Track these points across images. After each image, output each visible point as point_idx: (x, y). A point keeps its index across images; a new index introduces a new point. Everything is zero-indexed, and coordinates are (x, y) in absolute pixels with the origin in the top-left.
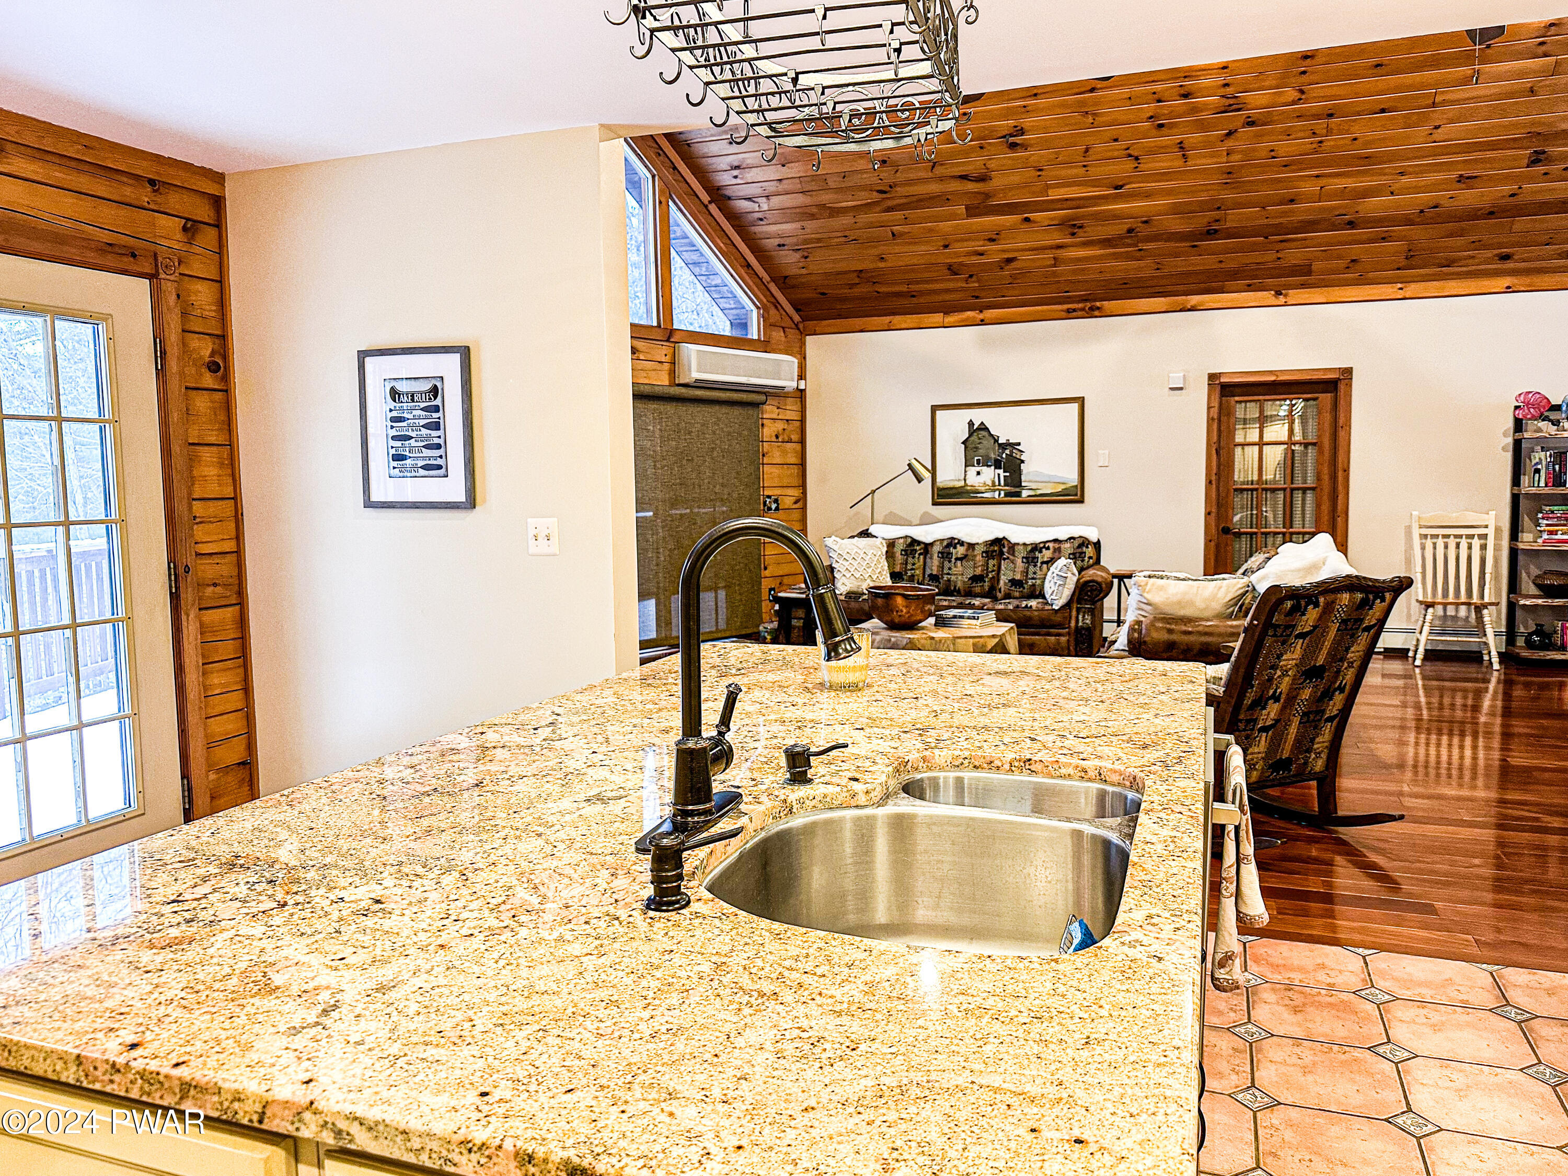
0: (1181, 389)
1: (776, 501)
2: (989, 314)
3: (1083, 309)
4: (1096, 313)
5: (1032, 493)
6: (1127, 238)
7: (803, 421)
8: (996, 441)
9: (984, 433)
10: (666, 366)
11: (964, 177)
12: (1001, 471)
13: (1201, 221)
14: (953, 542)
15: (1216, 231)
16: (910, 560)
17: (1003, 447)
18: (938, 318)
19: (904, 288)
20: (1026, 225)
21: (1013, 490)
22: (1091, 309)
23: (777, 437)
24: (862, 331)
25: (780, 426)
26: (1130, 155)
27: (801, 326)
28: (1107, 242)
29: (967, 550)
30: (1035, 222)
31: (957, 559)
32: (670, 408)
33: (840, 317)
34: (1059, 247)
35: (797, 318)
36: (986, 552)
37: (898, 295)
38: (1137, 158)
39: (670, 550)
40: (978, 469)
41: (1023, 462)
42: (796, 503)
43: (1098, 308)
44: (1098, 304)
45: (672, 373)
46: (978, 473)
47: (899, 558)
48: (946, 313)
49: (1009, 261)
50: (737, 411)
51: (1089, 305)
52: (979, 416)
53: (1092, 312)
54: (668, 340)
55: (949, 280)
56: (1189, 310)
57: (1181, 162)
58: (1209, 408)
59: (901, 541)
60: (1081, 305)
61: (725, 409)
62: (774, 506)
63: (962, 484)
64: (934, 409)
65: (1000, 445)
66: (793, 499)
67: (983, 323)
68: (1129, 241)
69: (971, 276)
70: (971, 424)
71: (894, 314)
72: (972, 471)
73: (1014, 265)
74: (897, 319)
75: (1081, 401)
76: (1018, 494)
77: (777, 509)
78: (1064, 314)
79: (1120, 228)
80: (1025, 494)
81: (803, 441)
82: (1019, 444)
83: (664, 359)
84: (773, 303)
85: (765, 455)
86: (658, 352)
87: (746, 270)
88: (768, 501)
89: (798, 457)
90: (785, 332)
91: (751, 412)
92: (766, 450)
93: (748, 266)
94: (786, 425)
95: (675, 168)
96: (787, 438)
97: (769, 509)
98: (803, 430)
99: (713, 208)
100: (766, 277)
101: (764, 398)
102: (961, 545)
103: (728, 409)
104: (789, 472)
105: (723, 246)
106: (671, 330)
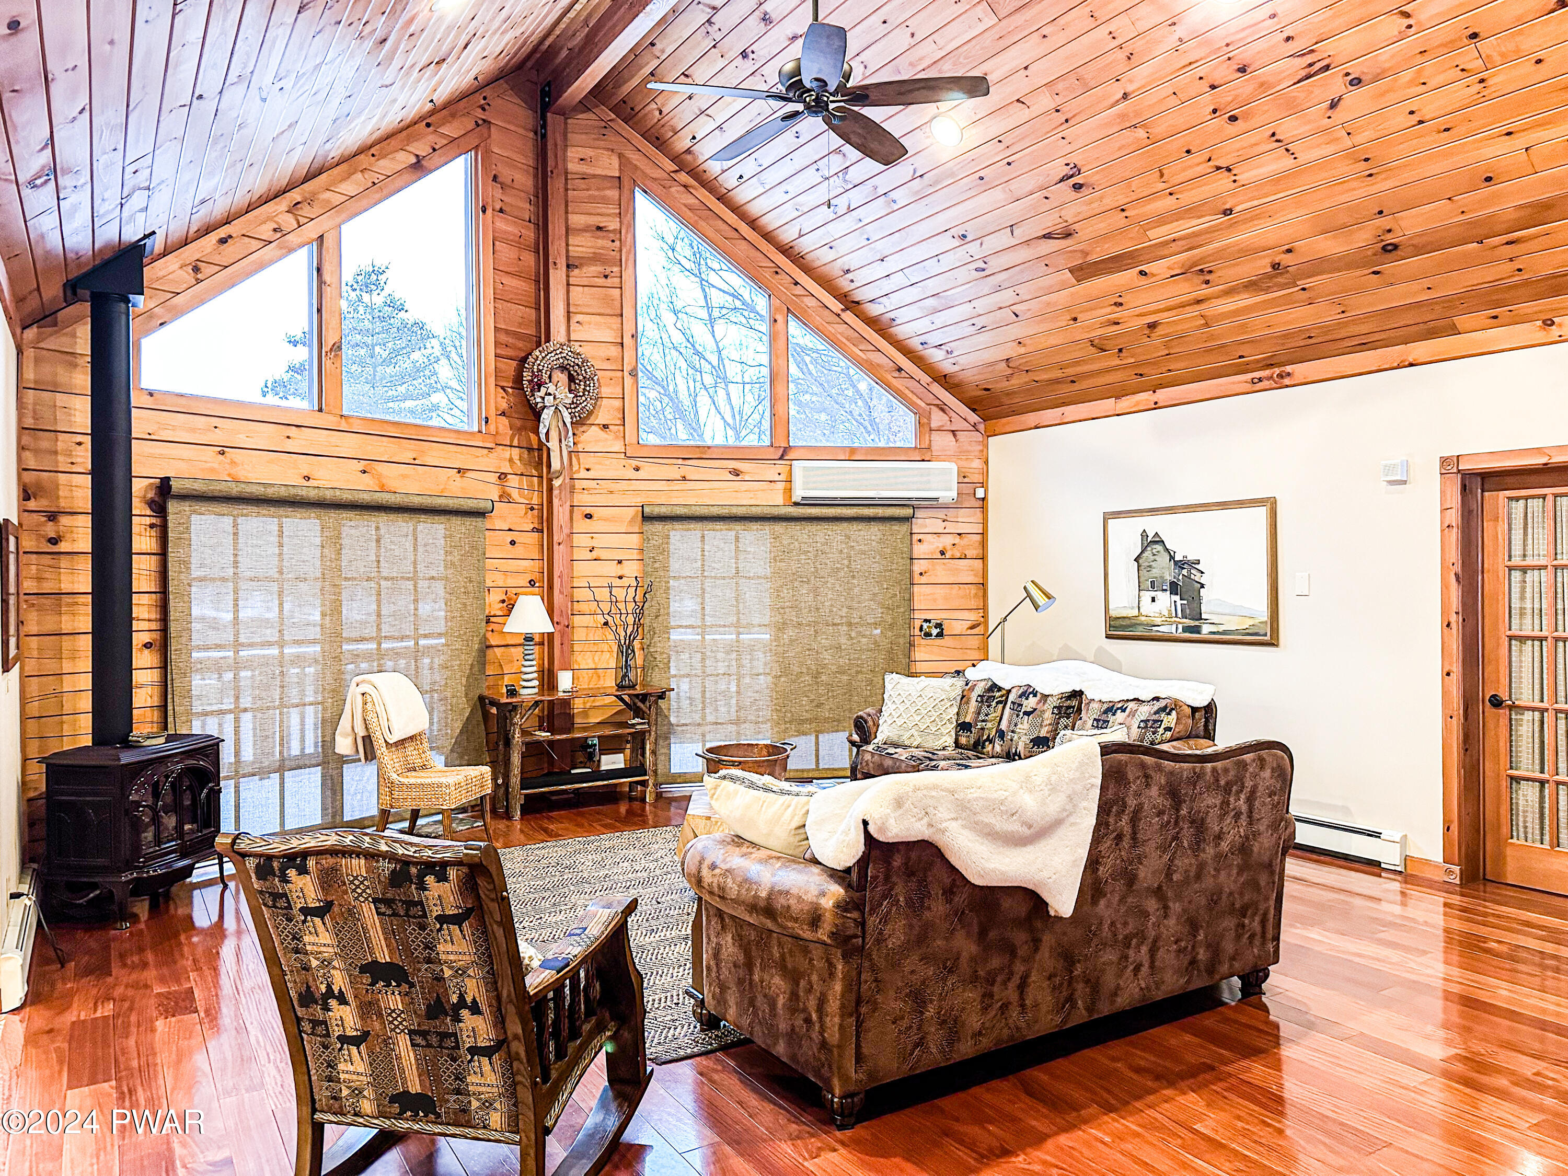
0: (1405, 482)
1: (938, 626)
2: (1163, 395)
3: (1270, 378)
4: (1287, 381)
5: (1214, 629)
6: (1275, 276)
7: (984, 534)
8: (1172, 558)
9: (1159, 547)
10: (781, 486)
11: (1047, 236)
12: (1177, 598)
13: (1363, 237)
14: (1028, 692)
15: (1396, 247)
16: (985, 709)
17: (1180, 565)
18: (1108, 404)
19: (1058, 374)
20: (1143, 281)
21: (1193, 623)
22: (1280, 376)
23: (942, 553)
24: (1036, 427)
25: (947, 541)
26: (1218, 168)
27: (981, 427)
28: (1252, 286)
29: (1040, 701)
30: (1153, 275)
31: (1026, 713)
32: (779, 528)
33: (1015, 413)
34: (1199, 302)
35: (974, 418)
36: (1059, 708)
37: (1057, 381)
38: (1229, 170)
39: (776, 677)
40: (1153, 594)
41: (1202, 586)
42: (972, 628)
43: (1289, 374)
44: (1288, 369)
45: (789, 491)
46: (1153, 600)
47: (973, 704)
48: (1118, 397)
49: (1152, 326)
50: (875, 530)
51: (1277, 371)
52: (1153, 525)
53: (1282, 381)
54: (781, 458)
55: (1099, 358)
56: (1411, 365)
57: (1289, 162)
58: (1444, 510)
59: (983, 683)
60: (1267, 373)
61: (855, 526)
62: (935, 632)
63: (1135, 613)
64: (1108, 516)
65: (1176, 563)
66: (969, 624)
67: (1156, 406)
68: (1280, 280)
69: (1120, 350)
70: (1144, 534)
71: (1064, 404)
72: (1147, 596)
73: (1160, 331)
74: (1071, 411)
75: (1271, 505)
76: (1197, 630)
77: (940, 635)
78: (1249, 387)
79: (1262, 265)
80: (1206, 629)
81: (983, 558)
82: (1198, 562)
83: (777, 478)
84: (937, 406)
85: (921, 574)
86: (771, 472)
87: (896, 374)
88: (925, 625)
89: (975, 575)
90: (955, 436)
91: (896, 528)
92: (922, 570)
93: (900, 369)
94: (957, 540)
95: (796, 283)
96: (958, 555)
97: (928, 635)
98: (984, 544)
99: (848, 316)
100: (926, 379)
101: (908, 512)
102: (1035, 695)
103: (861, 526)
104: (961, 593)
105: (860, 353)
106: (785, 448)
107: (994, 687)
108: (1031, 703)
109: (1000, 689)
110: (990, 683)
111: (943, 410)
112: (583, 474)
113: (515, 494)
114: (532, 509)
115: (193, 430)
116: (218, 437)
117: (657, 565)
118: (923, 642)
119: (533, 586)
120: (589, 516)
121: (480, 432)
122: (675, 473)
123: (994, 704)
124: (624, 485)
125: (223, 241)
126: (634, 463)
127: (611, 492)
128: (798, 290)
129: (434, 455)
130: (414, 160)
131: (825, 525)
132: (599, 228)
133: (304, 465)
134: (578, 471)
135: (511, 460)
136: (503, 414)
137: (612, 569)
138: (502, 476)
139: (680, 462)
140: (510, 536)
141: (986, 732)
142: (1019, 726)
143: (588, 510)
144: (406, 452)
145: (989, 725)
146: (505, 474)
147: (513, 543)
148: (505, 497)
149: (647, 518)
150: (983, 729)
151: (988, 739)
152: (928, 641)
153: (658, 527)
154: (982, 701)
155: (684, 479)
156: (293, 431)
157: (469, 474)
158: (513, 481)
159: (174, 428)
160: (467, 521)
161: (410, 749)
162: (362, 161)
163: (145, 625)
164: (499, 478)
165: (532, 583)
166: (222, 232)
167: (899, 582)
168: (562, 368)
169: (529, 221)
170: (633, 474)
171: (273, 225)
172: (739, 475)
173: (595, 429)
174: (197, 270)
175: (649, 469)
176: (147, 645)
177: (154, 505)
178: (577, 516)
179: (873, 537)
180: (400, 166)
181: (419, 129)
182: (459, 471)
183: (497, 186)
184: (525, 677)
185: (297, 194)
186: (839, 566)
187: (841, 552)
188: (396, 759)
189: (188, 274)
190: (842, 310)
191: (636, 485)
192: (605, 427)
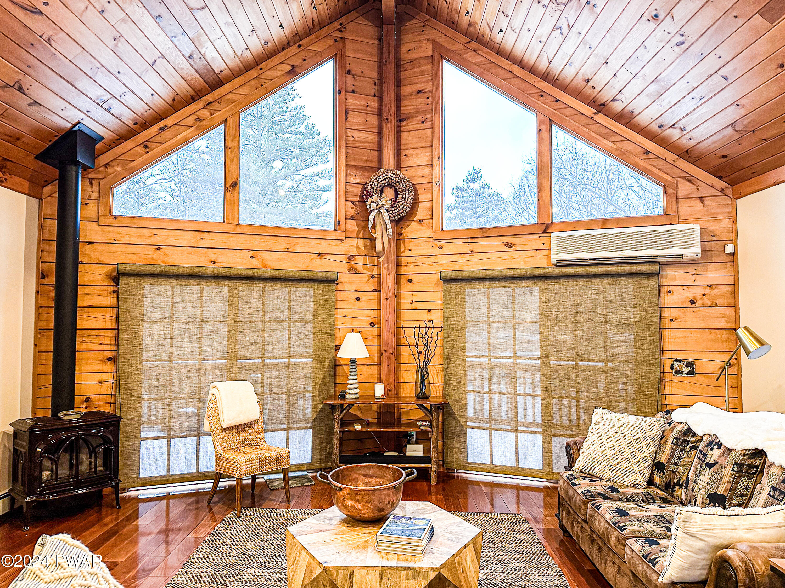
1: (689, 365)
7: (735, 285)
10: (542, 253)
23: (692, 302)
25: (697, 292)
27: (729, 191)
31: (708, 465)
35: (721, 184)
36: (740, 465)
39: (543, 398)
42: (722, 368)
45: (548, 256)
47: (670, 446)
50: (625, 283)
54: (544, 232)
59: (682, 426)
62: (686, 370)
66: (720, 364)
77: (691, 373)
81: (735, 306)
83: (542, 247)
84: (684, 178)
85: (672, 320)
86: (535, 242)
87: (645, 156)
88: (676, 364)
89: (727, 322)
90: (702, 201)
91: (645, 281)
92: (673, 316)
93: (647, 152)
94: (708, 291)
95: (557, 101)
96: (709, 303)
97: (679, 372)
98: (735, 293)
99: (600, 118)
100: (671, 157)
101: (655, 268)
102: (719, 448)
103: (613, 281)
104: (712, 336)
105: (611, 144)
106: (548, 224)
107: (689, 432)
108: (715, 454)
109: (694, 435)
110: (687, 427)
111: (689, 181)
112: (408, 253)
113: (360, 268)
114: (373, 277)
115: (141, 237)
116: (158, 240)
117: (452, 313)
118: (674, 378)
119: (373, 326)
120: (410, 281)
121: (335, 230)
122: (466, 248)
123: (687, 448)
124: (432, 259)
125: (162, 129)
126: (439, 243)
127: (424, 264)
128: (559, 105)
129: (300, 246)
130: (290, 68)
131: (580, 281)
132: (419, 92)
133: (212, 255)
134: (404, 252)
135: (357, 247)
136: (352, 218)
137: (425, 316)
138: (351, 257)
139: (469, 240)
140: (357, 295)
141: (677, 476)
142: (701, 477)
143: (410, 277)
144: (282, 244)
145: (680, 469)
146: (353, 256)
147: (358, 299)
148: (353, 270)
149: (446, 281)
150: (674, 472)
151: (678, 483)
152: (679, 378)
153: (452, 286)
154: (677, 444)
155: (472, 252)
156: (205, 235)
157: (325, 257)
158: (359, 260)
159: (130, 236)
160: (322, 285)
161: (249, 431)
162: (253, 73)
163: (108, 348)
164: (349, 258)
165: (372, 325)
166: (162, 124)
167: (649, 327)
168: (390, 185)
169: (375, 96)
170: (438, 251)
171: (194, 117)
172: (511, 247)
173: (414, 224)
174: (146, 147)
175: (449, 247)
176: (109, 359)
177: (116, 280)
178: (403, 281)
179: (624, 290)
180: (280, 73)
181: (293, 49)
182: (319, 255)
183: (350, 77)
184: (349, 386)
185: (209, 97)
186: (593, 313)
187: (595, 302)
188: (236, 437)
189: (140, 150)
190: (595, 114)
191: (440, 258)
192: (421, 221)
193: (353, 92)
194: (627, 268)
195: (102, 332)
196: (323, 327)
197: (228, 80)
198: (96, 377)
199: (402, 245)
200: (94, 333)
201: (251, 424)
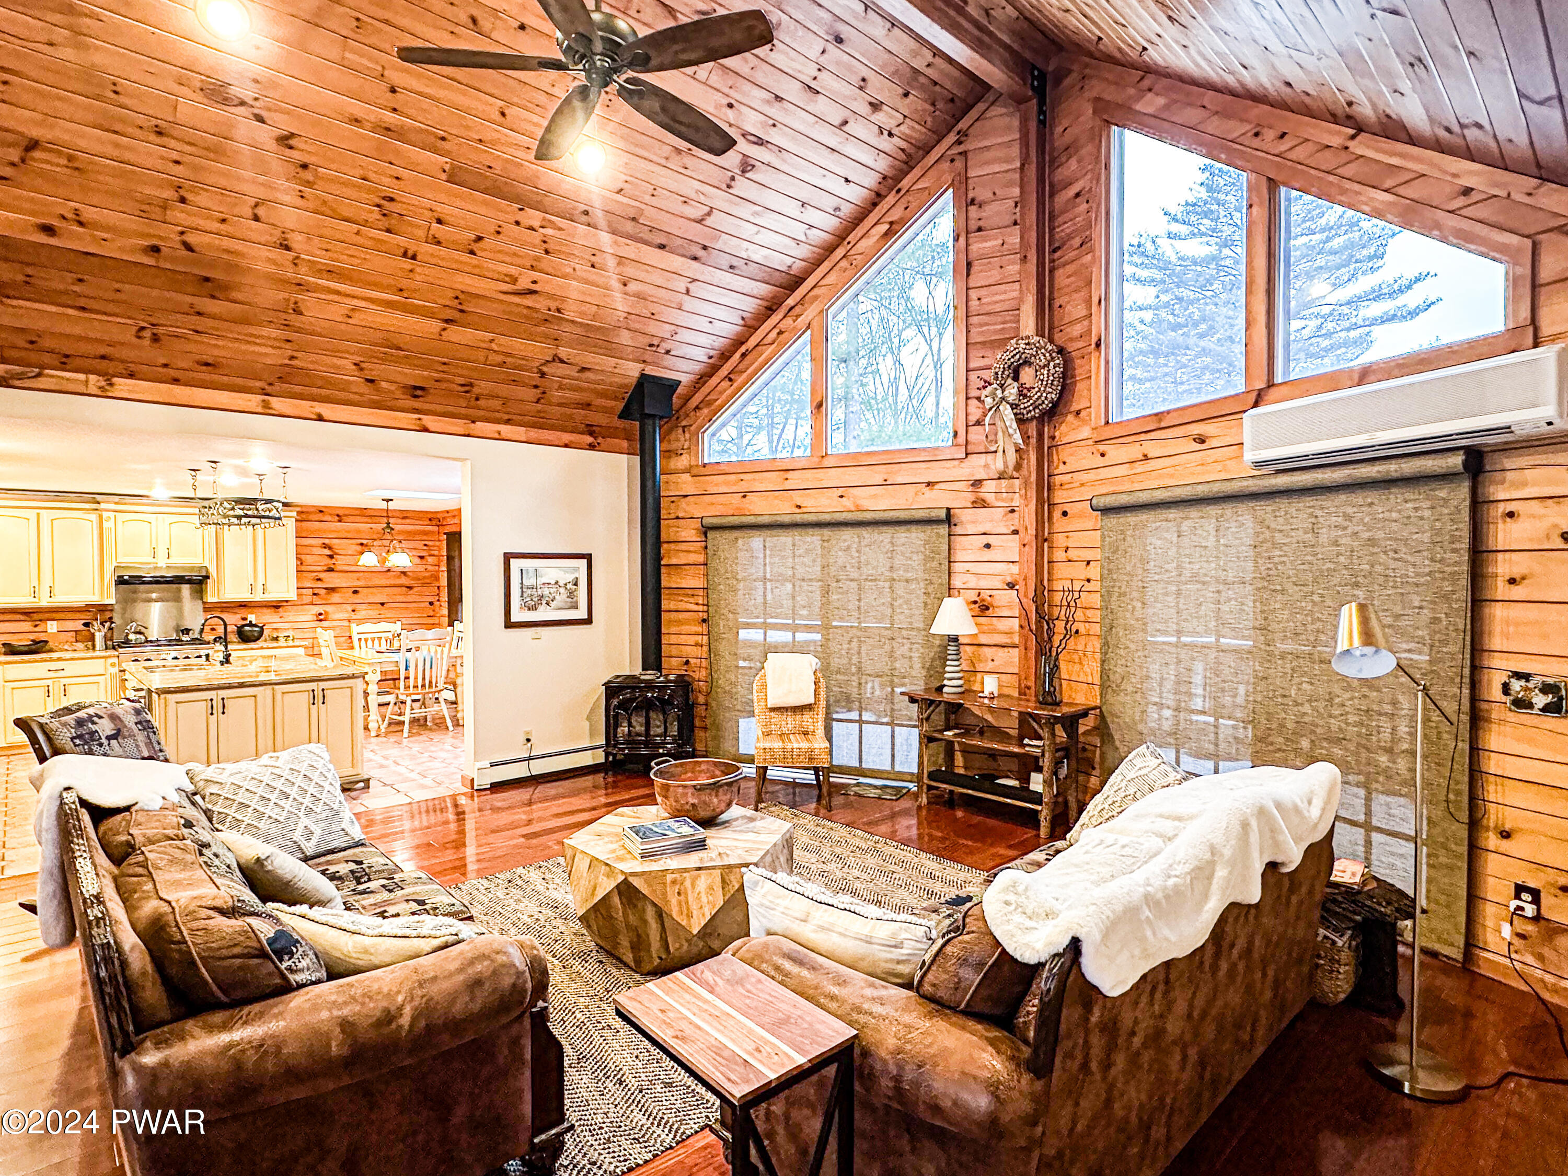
1: (1551, 689)
62: (1541, 700)
84: (1557, 230)
85: (1511, 581)
87: (1460, 204)
88: (1517, 685)
91: (1442, 494)
92: (1515, 572)
93: (1465, 192)
95: (1283, 136)
97: (1523, 704)
99: (1362, 147)
103: (1372, 496)
105: (1388, 197)
106: (1260, 390)
112: (1062, 468)
113: (990, 498)
114: (1012, 511)
115: (728, 484)
116: (744, 486)
117: (1112, 566)
118: (1510, 717)
119: (1011, 588)
120: (1065, 514)
121: (951, 445)
122: (1135, 451)
124: (1092, 475)
125: (744, 355)
126: (1101, 448)
127: (1082, 485)
128: (1284, 144)
129: (906, 474)
130: (887, 227)
131: (1313, 501)
132: (1078, 194)
133: (798, 498)
134: (1057, 467)
135: (986, 467)
136: (978, 423)
137: (1084, 572)
138: (977, 483)
139: (1143, 437)
140: (985, 540)
143: (1065, 508)
144: (879, 475)
146: (980, 481)
147: (987, 546)
148: (979, 503)
149: (1107, 511)
152: (1524, 717)
153: (1113, 521)
155: (1146, 458)
156: (790, 475)
157: (937, 486)
158: (990, 486)
160: (928, 528)
161: (807, 716)
162: (840, 252)
163: (701, 608)
164: (972, 485)
165: (1011, 586)
166: (743, 349)
167: (1446, 597)
168: (1027, 363)
169: (1015, 223)
170: (1101, 461)
171: (776, 331)
172: (1203, 442)
173: (1070, 418)
174: (730, 380)
175: (1116, 453)
176: (704, 621)
177: (705, 534)
178: (1057, 514)
179: (1395, 515)
180: (875, 238)
181: (891, 199)
182: (929, 484)
183: (972, 209)
184: (947, 675)
185: (790, 302)
186: (1332, 566)
187: (1336, 543)
188: (790, 722)
189: (726, 384)
190: (1353, 137)
191: (1104, 473)
192: (1078, 413)
193: (980, 229)
194: (1393, 469)
195: (696, 592)
196: (930, 589)
197: (808, 273)
198: (692, 640)
199: (1055, 457)
200: (690, 592)
201: (809, 707)
